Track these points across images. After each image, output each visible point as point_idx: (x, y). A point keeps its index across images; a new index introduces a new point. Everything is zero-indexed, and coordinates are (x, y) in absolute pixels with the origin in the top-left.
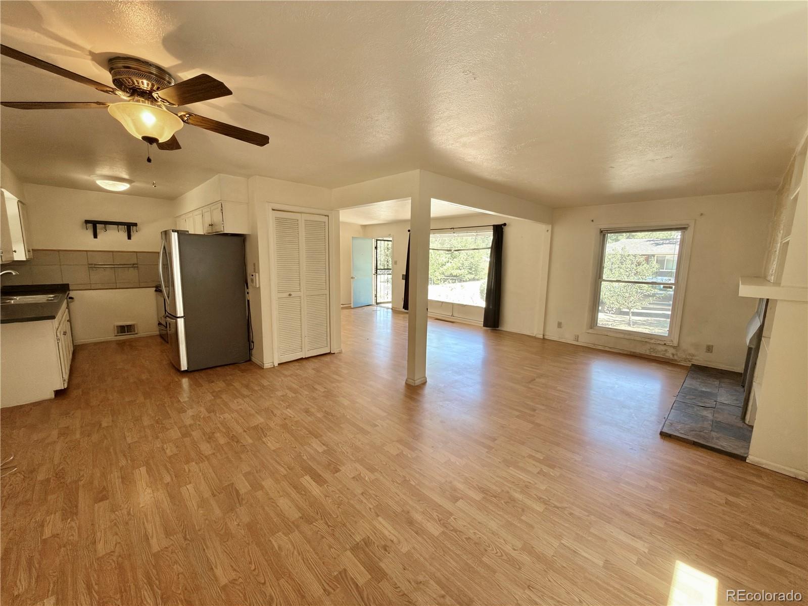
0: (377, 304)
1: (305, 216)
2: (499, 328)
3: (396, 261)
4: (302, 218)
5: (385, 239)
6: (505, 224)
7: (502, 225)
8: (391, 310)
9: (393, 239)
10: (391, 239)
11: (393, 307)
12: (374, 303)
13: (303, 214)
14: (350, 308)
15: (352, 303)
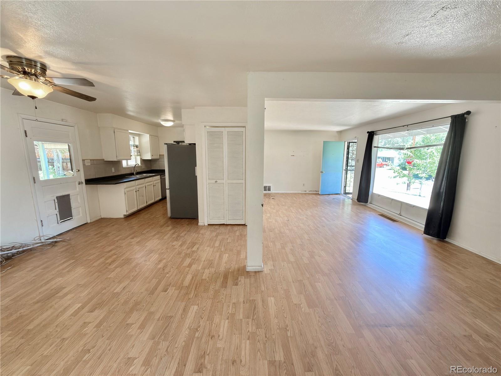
0: (346, 193)
1: (227, 129)
2: (447, 240)
3: (359, 159)
4: (225, 131)
5: (353, 141)
6: (468, 113)
7: (465, 114)
8: (351, 200)
9: (358, 140)
10: (356, 141)
11: (353, 198)
12: (342, 193)
13: (226, 128)
14: (318, 194)
15: (320, 191)
